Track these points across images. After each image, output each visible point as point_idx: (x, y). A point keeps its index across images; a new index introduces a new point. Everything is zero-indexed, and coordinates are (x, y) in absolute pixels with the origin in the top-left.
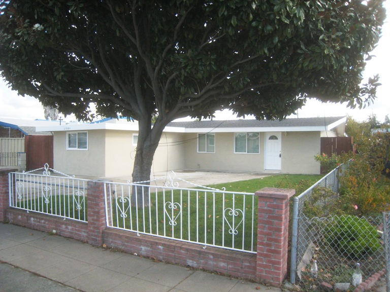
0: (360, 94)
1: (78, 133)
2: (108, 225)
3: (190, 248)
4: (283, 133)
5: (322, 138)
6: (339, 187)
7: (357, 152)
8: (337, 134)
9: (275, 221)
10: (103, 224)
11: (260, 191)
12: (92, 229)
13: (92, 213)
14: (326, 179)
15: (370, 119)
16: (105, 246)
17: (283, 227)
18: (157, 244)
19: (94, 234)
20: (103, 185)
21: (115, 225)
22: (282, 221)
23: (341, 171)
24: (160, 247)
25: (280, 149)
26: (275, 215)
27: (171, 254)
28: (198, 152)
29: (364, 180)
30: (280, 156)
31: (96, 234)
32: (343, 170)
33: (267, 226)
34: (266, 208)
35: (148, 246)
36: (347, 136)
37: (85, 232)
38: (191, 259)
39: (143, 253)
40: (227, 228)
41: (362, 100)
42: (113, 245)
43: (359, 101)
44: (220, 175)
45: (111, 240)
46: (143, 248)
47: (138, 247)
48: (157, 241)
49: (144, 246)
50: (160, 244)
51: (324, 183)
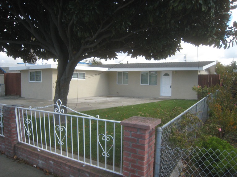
0: (225, 36)
1: (36, 71)
2: (19, 140)
3: (72, 165)
4: (173, 71)
5: (199, 75)
6: (209, 111)
7: (223, 85)
8: (210, 73)
9: (139, 150)
10: (15, 140)
11: (126, 121)
12: (7, 143)
13: (7, 131)
14: (196, 105)
15: (232, 64)
16: (15, 157)
17: (146, 156)
18: (49, 159)
19: (8, 147)
20: (14, 110)
21: (24, 141)
22: (145, 150)
23: (210, 98)
24: (51, 162)
25: (171, 82)
26: (138, 144)
27: (59, 168)
28: (117, 84)
29: (227, 107)
30: (171, 87)
31: (10, 148)
32: (212, 98)
33: (131, 154)
34: (130, 137)
35: (43, 160)
36: (216, 74)
37: (4, 145)
38: (73, 175)
39: (41, 166)
40: (101, 151)
41: (227, 41)
42: (21, 157)
43: (225, 42)
44: (130, 100)
45: (20, 153)
46: (40, 161)
47: (36, 160)
48: (49, 157)
49: (41, 160)
50: (51, 160)
51: (195, 109)
